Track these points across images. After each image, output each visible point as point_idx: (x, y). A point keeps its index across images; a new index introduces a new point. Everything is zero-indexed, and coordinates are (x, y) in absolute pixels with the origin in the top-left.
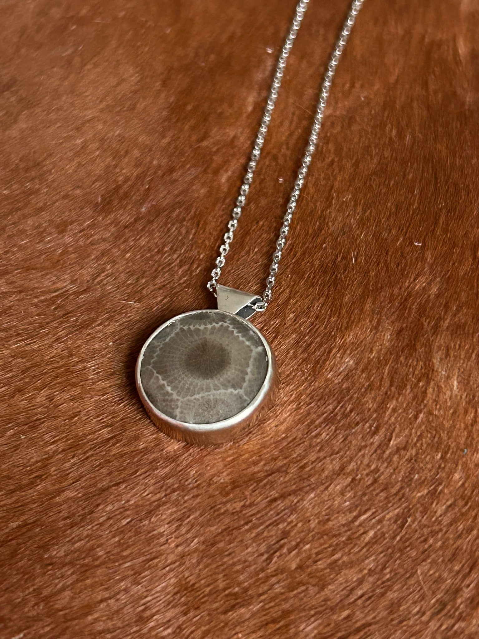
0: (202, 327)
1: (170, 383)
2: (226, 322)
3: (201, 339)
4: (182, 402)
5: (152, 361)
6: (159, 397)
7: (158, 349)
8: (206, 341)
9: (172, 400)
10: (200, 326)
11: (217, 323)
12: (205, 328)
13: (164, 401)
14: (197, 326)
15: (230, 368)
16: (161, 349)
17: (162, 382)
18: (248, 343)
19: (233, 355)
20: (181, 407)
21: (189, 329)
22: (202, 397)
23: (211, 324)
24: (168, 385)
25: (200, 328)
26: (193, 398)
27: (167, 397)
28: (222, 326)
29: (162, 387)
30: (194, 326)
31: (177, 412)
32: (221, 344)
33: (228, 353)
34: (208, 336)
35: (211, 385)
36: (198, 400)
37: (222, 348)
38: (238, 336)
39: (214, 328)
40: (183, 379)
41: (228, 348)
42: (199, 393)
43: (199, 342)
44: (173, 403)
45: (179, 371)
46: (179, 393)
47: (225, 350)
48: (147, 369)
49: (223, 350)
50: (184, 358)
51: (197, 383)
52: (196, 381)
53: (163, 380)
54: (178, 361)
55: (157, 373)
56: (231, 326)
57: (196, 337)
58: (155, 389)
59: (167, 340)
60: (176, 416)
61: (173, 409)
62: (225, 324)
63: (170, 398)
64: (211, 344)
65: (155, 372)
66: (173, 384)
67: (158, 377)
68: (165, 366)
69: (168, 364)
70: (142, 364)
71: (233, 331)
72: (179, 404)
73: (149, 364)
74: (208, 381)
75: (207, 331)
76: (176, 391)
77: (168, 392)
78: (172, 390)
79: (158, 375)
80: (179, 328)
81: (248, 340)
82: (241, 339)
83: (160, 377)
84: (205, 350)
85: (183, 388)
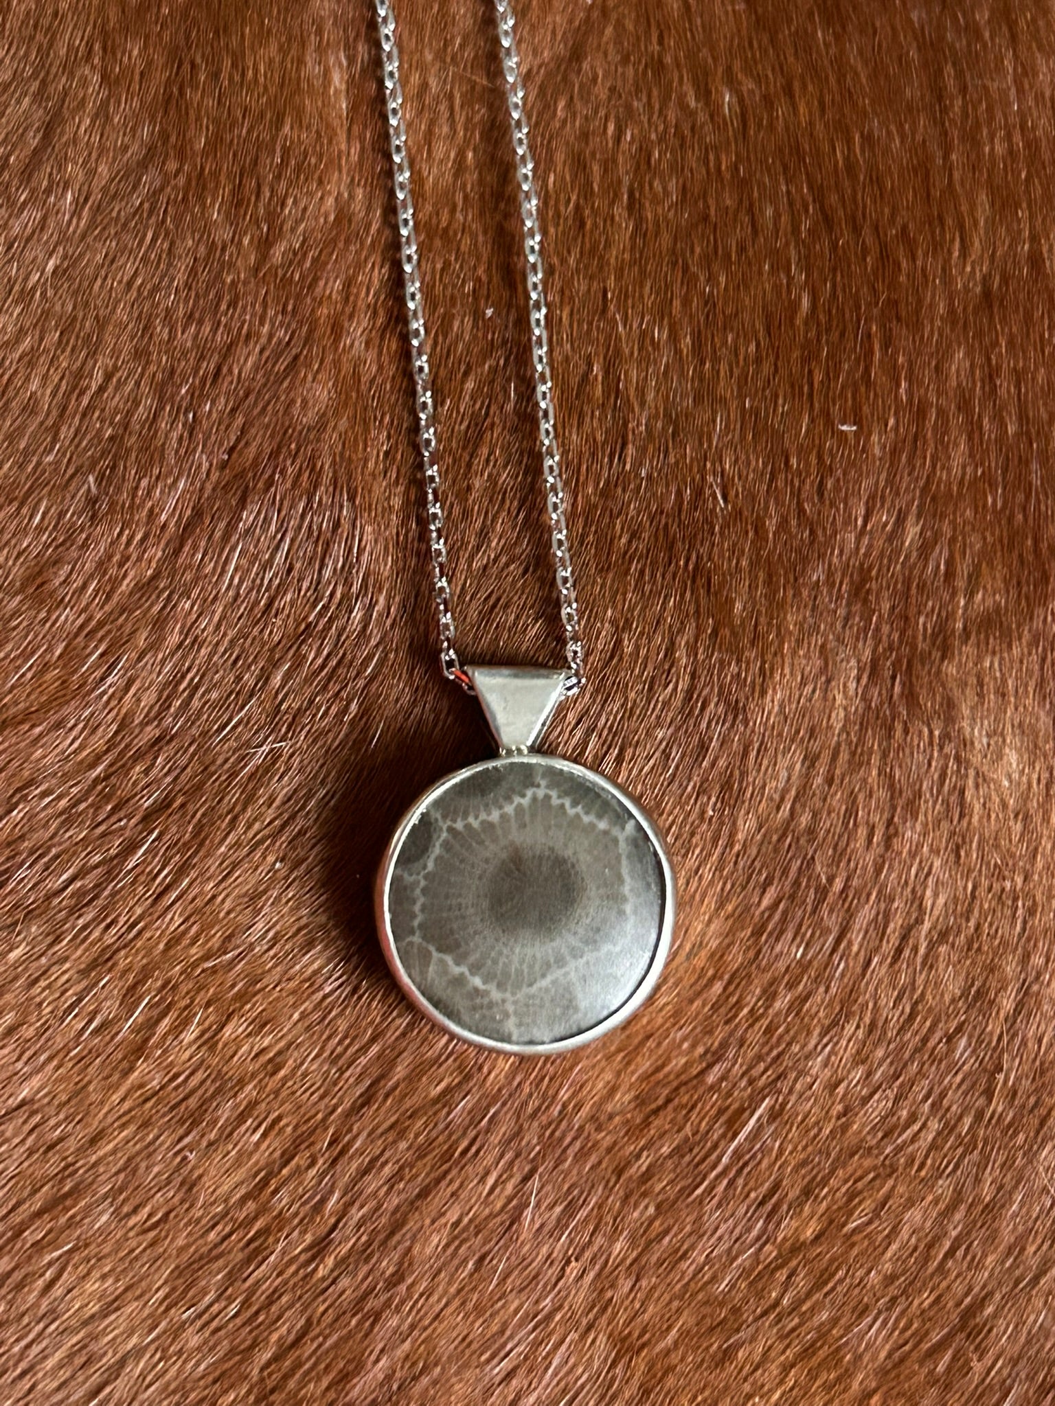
0: (495, 816)
1: (475, 969)
2: (538, 786)
3: (506, 847)
4: (515, 1003)
5: (416, 923)
6: (461, 1004)
7: (418, 891)
8: (516, 850)
9: (491, 1005)
10: (489, 814)
11: (523, 796)
12: (502, 816)
13: (474, 1009)
14: (483, 816)
15: (589, 899)
16: (425, 891)
17: (456, 970)
18: (602, 825)
19: (584, 868)
20: (515, 1013)
21: (468, 827)
22: (554, 982)
23: (512, 802)
24: (472, 974)
25: (490, 819)
26: (534, 990)
27: (478, 1001)
28: (534, 799)
29: (459, 981)
30: (476, 817)
31: (511, 1025)
32: (552, 849)
33: (573, 866)
34: (516, 836)
35: (564, 950)
36: (547, 990)
37: (556, 857)
38: (577, 816)
39: (519, 809)
40: (500, 953)
41: (569, 853)
42: (543, 976)
43: (504, 855)
44: (495, 1010)
45: (485, 938)
46: (501, 986)
47: (565, 861)
48: (411, 944)
49: (559, 862)
50: (485, 904)
51: (534, 956)
52: (529, 951)
53: (458, 964)
54: (476, 914)
55: (439, 950)
56: (554, 794)
57: (492, 847)
58: (445, 990)
59: (431, 865)
60: (510, 1036)
61: (501, 1021)
62: (541, 793)
63: (486, 1001)
64: (531, 854)
65: (432, 948)
66: (484, 970)
67: (441, 961)
68: (452, 932)
69: (455, 926)
70: (393, 932)
71: (562, 806)
72: (510, 1008)
73: (412, 932)
74: (554, 944)
75: (508, 821)
76: (495, 984)
77: (476, 990)
78: (485, 983)
79: (441, 955)
80: (445, 828)
81: (600, 816)
82: (586, 819)
83: (449, 959)
84: (525, 874)
85: (506, 974)
